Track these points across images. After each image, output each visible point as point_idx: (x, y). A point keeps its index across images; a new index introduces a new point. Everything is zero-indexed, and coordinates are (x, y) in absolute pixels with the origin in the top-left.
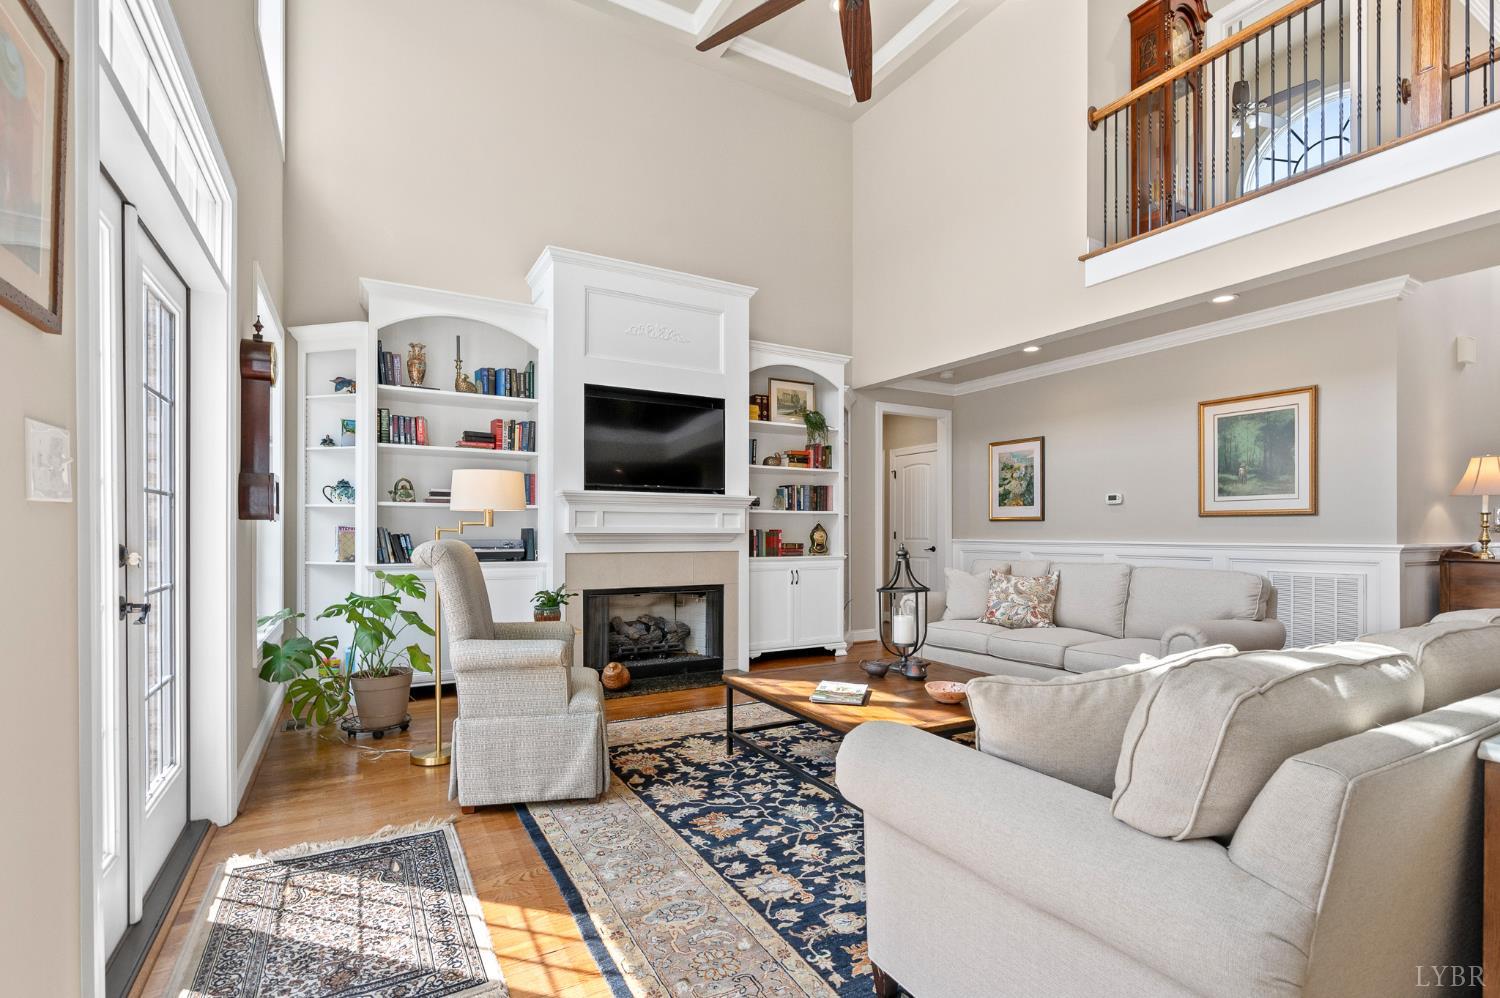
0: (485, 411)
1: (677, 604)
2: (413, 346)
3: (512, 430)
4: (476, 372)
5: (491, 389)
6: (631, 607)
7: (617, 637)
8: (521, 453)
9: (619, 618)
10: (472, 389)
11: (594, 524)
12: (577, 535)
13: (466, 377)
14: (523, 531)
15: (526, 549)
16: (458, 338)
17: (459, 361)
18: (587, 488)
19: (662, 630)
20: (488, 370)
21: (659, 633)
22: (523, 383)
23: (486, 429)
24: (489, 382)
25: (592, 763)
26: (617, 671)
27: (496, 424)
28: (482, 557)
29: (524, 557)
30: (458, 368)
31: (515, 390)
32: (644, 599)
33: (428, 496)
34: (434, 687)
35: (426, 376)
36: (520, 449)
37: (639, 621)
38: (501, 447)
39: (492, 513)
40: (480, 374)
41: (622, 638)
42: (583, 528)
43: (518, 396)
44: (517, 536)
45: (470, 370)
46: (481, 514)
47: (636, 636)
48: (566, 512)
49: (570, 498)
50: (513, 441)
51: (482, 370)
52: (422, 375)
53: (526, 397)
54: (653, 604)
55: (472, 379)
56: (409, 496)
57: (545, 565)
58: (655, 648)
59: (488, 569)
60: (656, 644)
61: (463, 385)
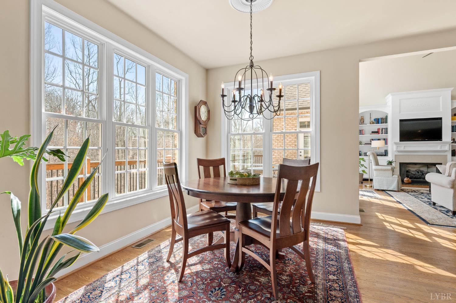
0: (376, 127)
1: (428, 168)
2: (361, 117)
3: (382, 130)
4: (374, 119)
5: (377, 123)
6: (414, 168)
7: (409, 173)
8: (384, 135)
9: (410, 170)
10: (373, 123)
11: (402, 149)
12: (398, 151)
13: (372, 121)
14: (385, 150)
15: (386, 154)
16: (370, 114)
17: (370, 118)
18: (400, 141)
19: (422, 173)
20: (377, 119)
21: (421, 174)
22: (384, 120)
23: (376, 130)
24: (377, 121)
25: (397, 185)
26: (407, 179)
27: (379, 129)
28: (378, 155)
29: (385, 155)
30: (370, 119)
31: (383, 122)
32: (417, 166)
33: (364, 144)
34: (368, 179)
35: (364, 122)
36: (384, 134)
37: (416, 171)
38: (380, 134)
39: (379, 147)
40: (375, 120)
41: (410, 174)
42: (399, 149)
43: (384, 123)
44: (384, 151)
45: (373, 119)
46: (377, 147)
47: (414, 174)
48: (395, 146)
49: (396, 143)
50: (382, 132)
51: (375, 119)
52: (363, 122)
53: (385, 123)
54: (421, 167)
55: (373, 121)
56: (361, 144)
57: (390, 157)
58: (420, 177)
59: (379, 158)
60: (420, 176)
61: (372, 123)
